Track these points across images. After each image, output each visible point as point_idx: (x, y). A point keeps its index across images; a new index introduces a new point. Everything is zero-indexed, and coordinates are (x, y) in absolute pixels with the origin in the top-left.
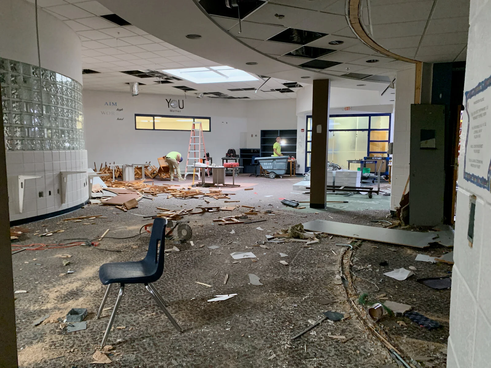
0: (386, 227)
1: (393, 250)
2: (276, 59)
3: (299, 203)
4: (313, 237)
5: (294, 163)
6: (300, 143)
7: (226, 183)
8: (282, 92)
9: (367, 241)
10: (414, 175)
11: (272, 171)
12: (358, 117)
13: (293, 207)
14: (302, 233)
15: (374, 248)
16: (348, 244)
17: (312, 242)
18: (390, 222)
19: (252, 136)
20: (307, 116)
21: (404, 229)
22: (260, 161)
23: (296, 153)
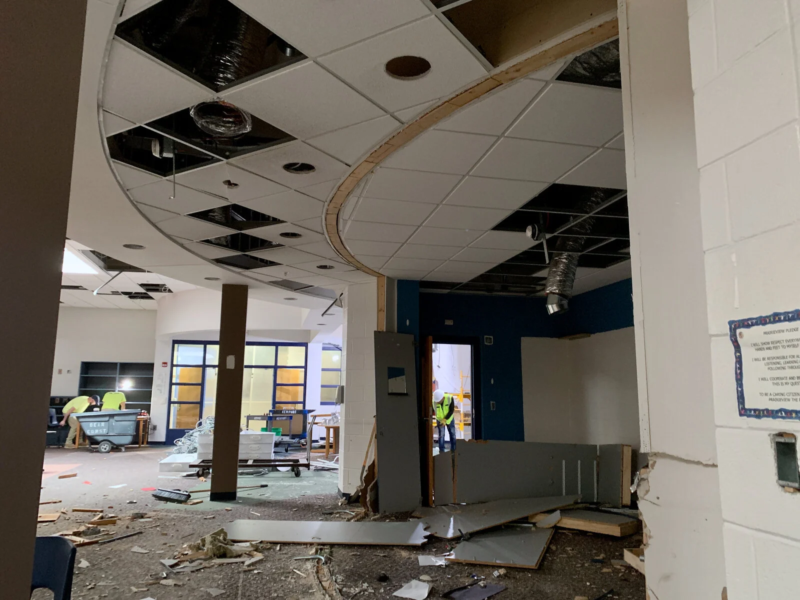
0: (349, 520)
1: (382, 555)
2: (182, 246)
3: (191, 494)
4: (250, 552)
5: (146, 422)
6: (158, 386)
8: (130, 297)
11: (106, 438)
12: (255, 347)
13: (179, 502)
14: (229, 547)
15: (353, 555)
16: (312, 555)
17: (253, 560)
18: (351, 511)
19: (60, 371)
20: (173, 341)
21: (375, 520)
23: (150, 404)
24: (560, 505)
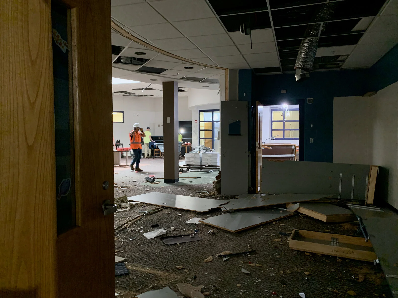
1: (179, 214)
3: (155, 179)
5: (190, 147)
6: (194, 131)
7: (121, 164)
9: (169, 208)
10: (224, 156)
13: (150, 182)
17: (122, 210)
18: (208, 193)
19: (159, 126)
20: (199, 110)
22: (158, 146)
23: (191, 139)
24: (300, 201)
